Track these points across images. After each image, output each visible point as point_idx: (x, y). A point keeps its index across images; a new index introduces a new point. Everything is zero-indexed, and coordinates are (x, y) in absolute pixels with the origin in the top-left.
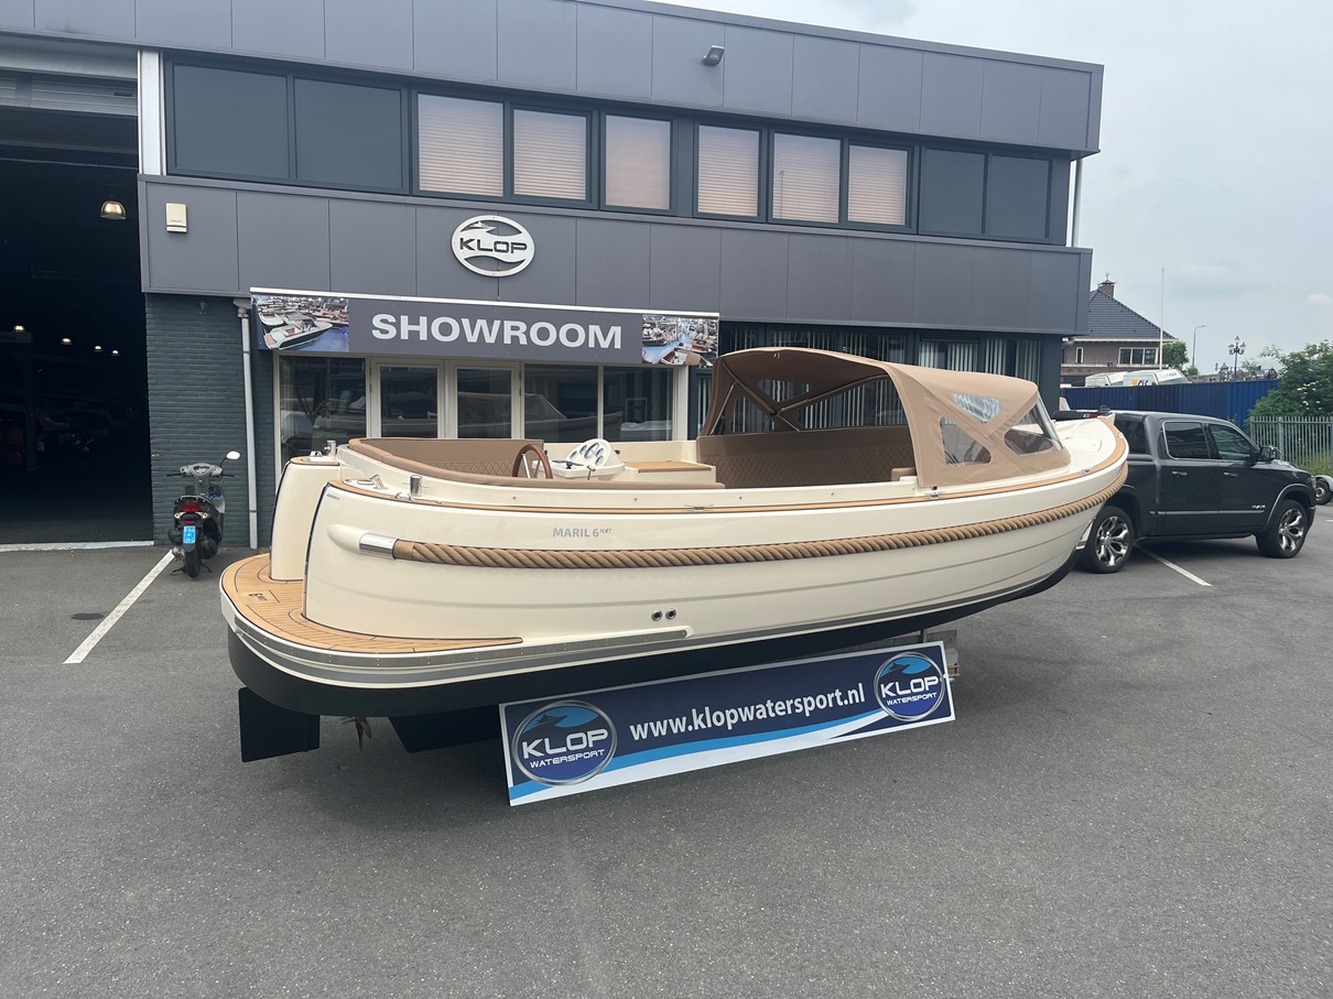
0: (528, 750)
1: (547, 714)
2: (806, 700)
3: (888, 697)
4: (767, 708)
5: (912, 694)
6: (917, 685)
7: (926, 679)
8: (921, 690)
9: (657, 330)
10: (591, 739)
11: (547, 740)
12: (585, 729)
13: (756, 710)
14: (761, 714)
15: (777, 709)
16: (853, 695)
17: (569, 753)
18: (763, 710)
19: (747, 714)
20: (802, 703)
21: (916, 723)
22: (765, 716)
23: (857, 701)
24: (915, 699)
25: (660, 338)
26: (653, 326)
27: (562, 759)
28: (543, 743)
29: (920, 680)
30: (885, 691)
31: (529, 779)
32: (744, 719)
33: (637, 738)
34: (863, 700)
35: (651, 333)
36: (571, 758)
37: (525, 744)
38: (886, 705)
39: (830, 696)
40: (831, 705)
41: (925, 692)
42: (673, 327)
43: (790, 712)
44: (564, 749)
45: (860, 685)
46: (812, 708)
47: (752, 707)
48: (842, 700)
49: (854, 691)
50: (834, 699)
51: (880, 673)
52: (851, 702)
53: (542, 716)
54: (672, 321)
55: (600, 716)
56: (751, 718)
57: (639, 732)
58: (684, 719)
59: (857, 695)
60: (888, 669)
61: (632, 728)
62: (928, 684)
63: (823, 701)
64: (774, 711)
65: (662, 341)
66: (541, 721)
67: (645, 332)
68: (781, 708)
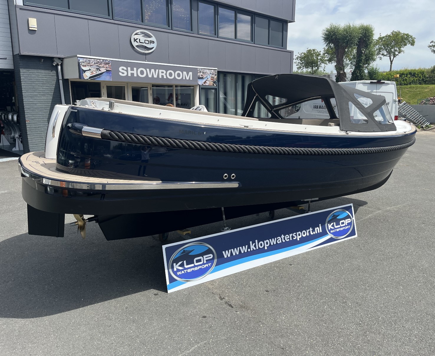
0: (176, 267)
1: (184, 249)
2: (298, 233)
3: (331, 229)
4: (281, 238)
5: (341, 227)
6: (343, 223)
7: (346, 220)
8: (344, 225)
10: (205, 259)
11: (185, 262)
12: (202, 255)
13: (277, 240)
14: (279, 241)
15: (286, 238)
16: (317, 230)
17: (195, 266)
18: (280, 239)
19: (273, 242)
20: (296, 235)
21: (342, 239)
22: (281, 242)
23: (319, 232)
24: (342, 229)
27: (192, 269)
28: (183, 263)
29: (343, 221)
30: (330, 226)
31: (176, 280)
32: (272, 244)
33: (226, 257)
34: (321, 231)
36: (196, 269)
37: (175, 264)
38: (330, 232)
39: (308, 231)
40: (308, 235)
41: (346, 226)
43: (291, 239)
44: (193, 265)
45: (320, 225)
46: (300, 236)
47: (276, 238)
48: (313, 232)
49: (318, 228)
50: (309, 232)
51: (328, 219)
52: (316, 233)
53: (183, 251)
55: (210, 249)
56: (275, 243)
57: (226, 254)
58: (247, 246)
59: (319, 230)
60: (331, 217)
61: (224, 252)
62: (347, 222)
63: (305, 234)
64: (284, 239)
66: (182, 253)
68: (287, 238)
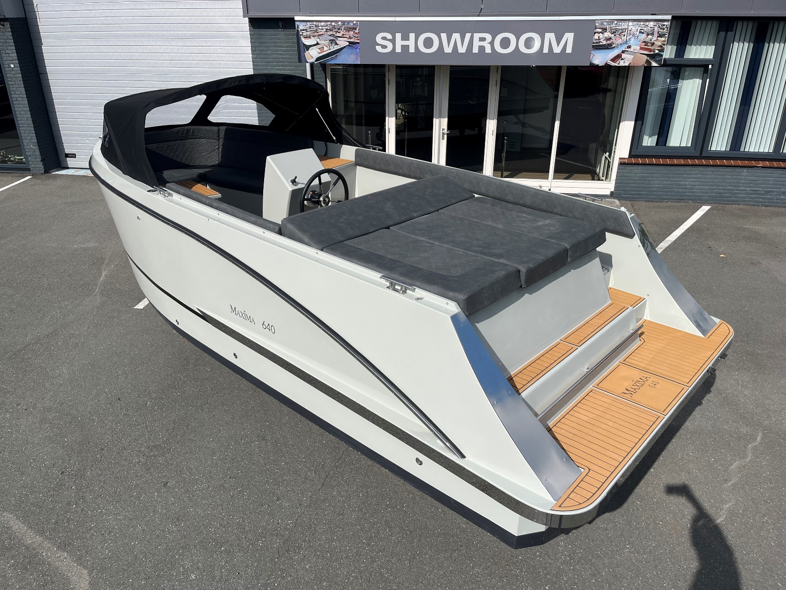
9: (607, 34)
25: (609, 42)
26: (605, 30)
35: (601, 38)
42: (623, 30)
54: (624, 25)
65: (610, 45)
67: (596, 36)
